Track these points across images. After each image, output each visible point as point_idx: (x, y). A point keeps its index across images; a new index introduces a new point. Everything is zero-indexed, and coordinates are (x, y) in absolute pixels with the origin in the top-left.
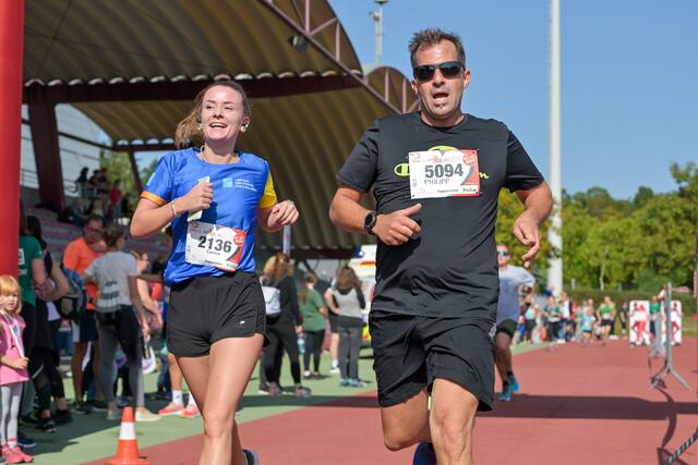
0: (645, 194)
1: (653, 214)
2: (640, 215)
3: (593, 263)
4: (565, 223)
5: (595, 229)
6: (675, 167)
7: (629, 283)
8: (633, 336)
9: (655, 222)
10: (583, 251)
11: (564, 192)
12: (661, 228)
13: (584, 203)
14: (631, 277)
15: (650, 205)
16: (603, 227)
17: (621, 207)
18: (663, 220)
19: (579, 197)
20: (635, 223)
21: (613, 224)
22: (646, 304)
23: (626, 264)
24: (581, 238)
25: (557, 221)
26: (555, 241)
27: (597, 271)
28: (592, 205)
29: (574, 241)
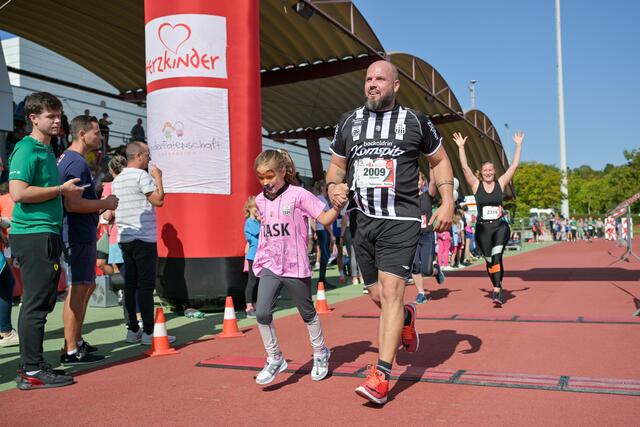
0: (609, 167)
1: (614, 176)
2: (608, 176)
3: (584, 201)
4: (569, 183)
5: (585, 186)
6: (626, 152)
7: (603, 210)
9: (616, 180)
10: (579, 196)
11: (568, 168)
12: (619, 182)
13: (579, 174)
14: (604, 207)
15: (613, 171)
16: (589, 184)
17: (597, 173)
18: (620, 178)
19: (575, 170)
20: (605, 181)
21: (595, 182)
23: (602, 201)
24: (578, 190)
25: (565, 181)
26: (565, 191)
27: (587, 205)
28: (584, 173)
29: (574, 191)
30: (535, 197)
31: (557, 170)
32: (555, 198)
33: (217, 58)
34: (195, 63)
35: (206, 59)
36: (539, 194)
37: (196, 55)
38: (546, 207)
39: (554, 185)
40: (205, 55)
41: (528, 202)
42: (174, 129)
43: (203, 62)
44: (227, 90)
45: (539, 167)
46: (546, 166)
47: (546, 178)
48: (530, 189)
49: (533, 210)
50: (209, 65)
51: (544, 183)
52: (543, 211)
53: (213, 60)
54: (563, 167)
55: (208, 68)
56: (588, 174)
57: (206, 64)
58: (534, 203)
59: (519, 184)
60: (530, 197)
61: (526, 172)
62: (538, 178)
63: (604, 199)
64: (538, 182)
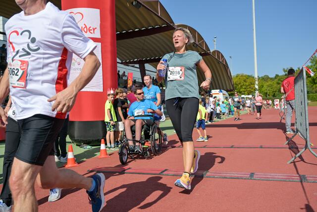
0: (277, 76)
1: (279, 80)
2: (276, 80)
3: (266, 91)
4: (259, 83)
5: (266, 84)
6: (284, 69)
7: (274, 96)
8: (276, 107)
9: (280, 82)
10: (263, 89)
13: (263, 79)
14: (274, 94)
15: (278, 78)
16: (268, 84)
17: (271, 79)
19: (262, 77)
20: (275, 83)
21: (270, 83)
22: (278, 100)
23: (273, 91)
24: (263, 86)
25: (257, 82)
26: (257, 87)
27: (267, 93)
28: (265, 79)
29: (261, 87)
30: (244, 90)
31: (253, 77)
32: (252, 90)
33: (96, 28)
34: (86, 31)
35: (90, 29)
36: (245, 88)
37: (86, 27)
38: (249, 95)
39: (252, 84)
40: (90, 27)
41: (240, 92)
42: (76, 62)
43: (89, 30)
44: (100, 43)
45: (245, 76)
46: (248, 76)
47: (248, 81)
48: (241, 86)
49: (243, 96)
50: (92, 31)
51: (247, 84)
52: (247, 96)
53: (94, 29)
54: (256, 76)
55: (91, 33)
56: (267, 79)
57: (91, 31)
58: (243, 92)
59: (236, 84)
60: (241, 90)
61: (239, 79)
62: (245, 81)
63: (275, 90)
64: (245, 83)
